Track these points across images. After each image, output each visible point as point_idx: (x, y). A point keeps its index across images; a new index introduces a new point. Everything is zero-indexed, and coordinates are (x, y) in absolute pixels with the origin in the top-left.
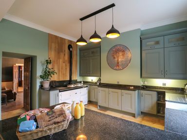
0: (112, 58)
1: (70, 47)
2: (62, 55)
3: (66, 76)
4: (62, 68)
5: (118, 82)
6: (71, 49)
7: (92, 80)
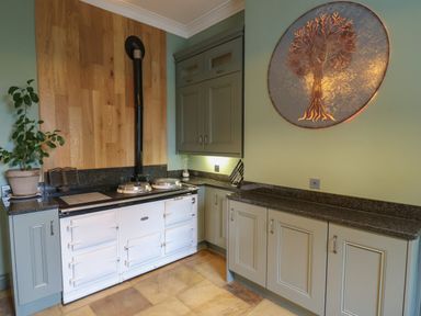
0: (291, 74)
1: (133, 44)
2: (99, 75)
3: (120, 151)
4: (101, 125)
5: (315, 183)
6: (137, 54)
7: (217, 168)
